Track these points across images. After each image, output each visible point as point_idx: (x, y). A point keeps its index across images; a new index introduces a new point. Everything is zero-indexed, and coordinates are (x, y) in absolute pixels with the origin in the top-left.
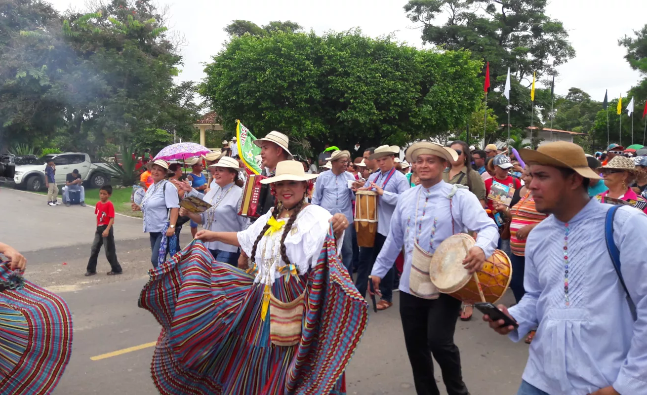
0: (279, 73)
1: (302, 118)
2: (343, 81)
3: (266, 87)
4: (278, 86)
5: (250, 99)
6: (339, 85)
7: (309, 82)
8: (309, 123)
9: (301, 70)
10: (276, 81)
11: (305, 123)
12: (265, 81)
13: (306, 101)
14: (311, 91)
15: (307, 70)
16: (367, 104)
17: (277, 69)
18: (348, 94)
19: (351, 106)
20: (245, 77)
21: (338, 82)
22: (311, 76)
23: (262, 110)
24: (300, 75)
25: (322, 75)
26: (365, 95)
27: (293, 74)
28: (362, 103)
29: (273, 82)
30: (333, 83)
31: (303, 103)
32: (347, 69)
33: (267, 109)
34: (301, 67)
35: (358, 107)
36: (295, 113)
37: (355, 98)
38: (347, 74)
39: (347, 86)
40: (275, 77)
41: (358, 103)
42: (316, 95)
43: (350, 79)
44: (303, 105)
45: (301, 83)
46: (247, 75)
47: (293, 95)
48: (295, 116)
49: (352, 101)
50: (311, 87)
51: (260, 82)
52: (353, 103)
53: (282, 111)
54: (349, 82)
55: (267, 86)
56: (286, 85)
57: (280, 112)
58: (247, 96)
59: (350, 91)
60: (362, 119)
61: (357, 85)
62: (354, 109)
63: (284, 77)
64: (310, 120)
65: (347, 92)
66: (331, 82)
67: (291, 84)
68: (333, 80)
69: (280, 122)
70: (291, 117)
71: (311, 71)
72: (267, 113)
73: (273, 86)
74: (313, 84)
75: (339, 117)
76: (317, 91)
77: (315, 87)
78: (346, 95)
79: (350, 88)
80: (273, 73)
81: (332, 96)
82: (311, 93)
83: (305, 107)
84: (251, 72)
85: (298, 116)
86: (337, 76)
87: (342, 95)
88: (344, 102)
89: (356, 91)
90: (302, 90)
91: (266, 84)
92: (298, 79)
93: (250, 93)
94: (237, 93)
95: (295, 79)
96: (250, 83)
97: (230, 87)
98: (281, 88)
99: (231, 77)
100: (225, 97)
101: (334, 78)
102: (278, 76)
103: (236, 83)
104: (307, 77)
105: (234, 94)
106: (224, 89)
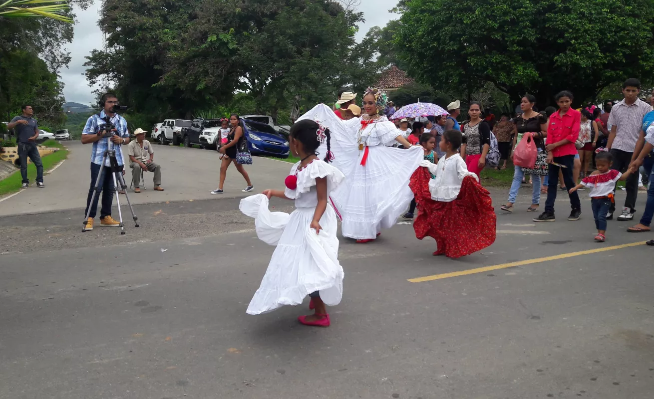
0: (489, 13)
1: (513, 63)
2: (564, 18)
3: (473, 29)
4: (487, 27)
5: (453, 45)
6: (559, 23)
7: (523, 21)
8: (520, 68)
9: (515, 8)
10: (485, 22)
11: (515, 69)
12: (472, 23)
13: (519, 43)
14: (526, 31)
15: (522, 7)
16: (590, 45)
17: (487, 9)
18: (569, 33)
19: (571, 48)
20: (448, 21)
21: (558, 20)
22: (526, 15)
23: (467, 55)
24: (514, 14)
25: (539, 13)
26: (589, 35)
27: (505, 13)
28: (585, 43)
29: (482, 23)
30: (551, 21)
31: (515, 45)
32: (568, 4)
33: (472, 54)
34: (515, 4)
35: (580, 49)
36: (504, 58)
37: (576, 39)
38: (567, 11)
39: (568, 24)
40: (485, 18)
41: (580, 44)
42: (531, 35)
43: (572, 16)
44: (515, 48)
45: (514, 23)
46: (451, 17)
47: (503, 37)
48: (504, 61)
49: (573, 41)
50: (525, 27)
51: (467, 23)
52: (575, 44)
53: (488, 56)
54: (571, 19)
55: (475, 28)
56: (497, 25)
57: (487, 58)
58: (450, 41)
59: (571, 30)
60: (583, 63)
61: (580, 23)
62: (575, 51)
63: (495, 17)
64: (522, 65)
65: (567, 31)
66: (549, 20)
67: (501, 27)
68: (552, 17)
69: (486, 68)
70: (500, 63)
71: (526, 8)
72: (472, 59)
73: (480, 29)
74: (528, 23)
75: (557, 60)
76: (532, 32)
77: (529, 27)
78: (566, 35)
79: (570, 27)
80: (482, 13)
81: (549, 37)
82: (524, 33)
83: (517, 50)
84: (455, 14)
85: (507, 62)
86: (555, 13)
87: (561, 36)
88: (563, 44)
89: (579, 30)
90: (514, 31)
91: (473, 26)
92: (510, 19)
93: (453, 38)
94: (437, 39)
95: (508, 18)
96: (454, 26)
97: (430, 33)
98: (491, 29)
99: (433, 22)
100: (424, 45)
101: (553, 15)
102: (488, 16)
103: (437, 28)
104: (522, 15)
105: (435, 40)
106: (423, 36)
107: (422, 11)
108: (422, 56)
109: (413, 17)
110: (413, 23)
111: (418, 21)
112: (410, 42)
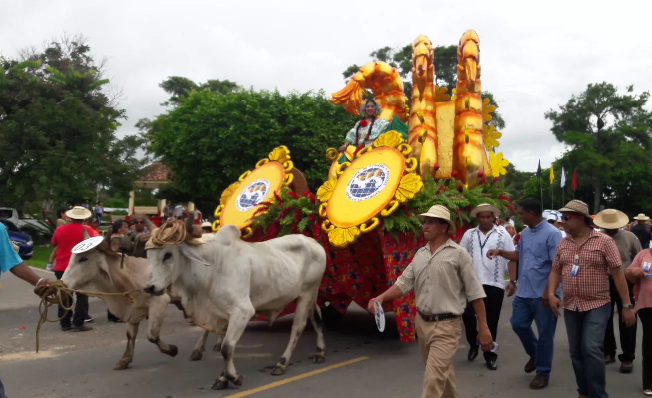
0: (243, 130)
2: (307, 141)
3: (229, 143)
4: (241, 142)
5: (210, 155)
6: (303, 144)
7: (273, 140)
9: (265, 128)
10: (239, 137)
12: (227, 137)
15: (272, 128)
17: (241, 126)
18: (312, 153)
19: (315, 166)
20: (205, 133)
21: (302, 142)
22: (276, 135)
23: (222, 167)
24: (265, 133)
25: (287, 134)
27: (257, 132)
28: (325, 163)
29: (236, 139)
30: (297, 142)
32: (310, 129)
33: (225, 166)
34: (266, 125)
35: (321, 167)
37: (318, 158)
38: (310, 134)
39: (311, 146)
40: (239, 134)
41: (321, 163)
43: (314, 139)
45: (265, 141)
46: (208, 130)
47: (256, 152)
49: (315, 160)
51: (222, 138)
52: (317, 163)
54: (313, 141)
56: (249, 142)
58: (207, 152)
59: (313, 151)
61: (321, 145)
62: (317, 168)
63: (248, 134)
65: (310, 151)
66: (295, 141)
67: (255, 141)
71: (275, 129)
73: (235, 143)
78: (310, 155)
79: (313, 148)
80: (236, 130)
84: (212, 127)
86: (301, 135)
87: (306, 156)
91: (228, 141)
92: (262, 137)
93: (211, 149)
94: (196, 149)
95: (259, 137)
96: (211, 139)
97: (188, 142)
98: (244, 145)
99: (191, 132)
100: (184, 153)
101: (298, 137)
102: (242, 133)
103: (195, 138)
104: (271, 135)
105: (192, 149)
106: (181, 144)
107: (181, 121)
108: (180, 163)
109: (173, 125)
110: (172, 130)
111: (177, 129)
112: (169, 147)
